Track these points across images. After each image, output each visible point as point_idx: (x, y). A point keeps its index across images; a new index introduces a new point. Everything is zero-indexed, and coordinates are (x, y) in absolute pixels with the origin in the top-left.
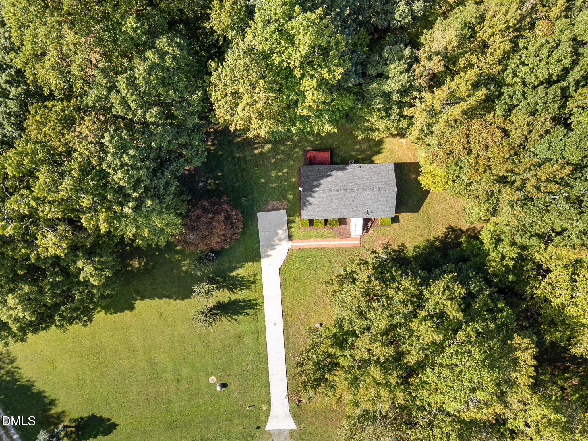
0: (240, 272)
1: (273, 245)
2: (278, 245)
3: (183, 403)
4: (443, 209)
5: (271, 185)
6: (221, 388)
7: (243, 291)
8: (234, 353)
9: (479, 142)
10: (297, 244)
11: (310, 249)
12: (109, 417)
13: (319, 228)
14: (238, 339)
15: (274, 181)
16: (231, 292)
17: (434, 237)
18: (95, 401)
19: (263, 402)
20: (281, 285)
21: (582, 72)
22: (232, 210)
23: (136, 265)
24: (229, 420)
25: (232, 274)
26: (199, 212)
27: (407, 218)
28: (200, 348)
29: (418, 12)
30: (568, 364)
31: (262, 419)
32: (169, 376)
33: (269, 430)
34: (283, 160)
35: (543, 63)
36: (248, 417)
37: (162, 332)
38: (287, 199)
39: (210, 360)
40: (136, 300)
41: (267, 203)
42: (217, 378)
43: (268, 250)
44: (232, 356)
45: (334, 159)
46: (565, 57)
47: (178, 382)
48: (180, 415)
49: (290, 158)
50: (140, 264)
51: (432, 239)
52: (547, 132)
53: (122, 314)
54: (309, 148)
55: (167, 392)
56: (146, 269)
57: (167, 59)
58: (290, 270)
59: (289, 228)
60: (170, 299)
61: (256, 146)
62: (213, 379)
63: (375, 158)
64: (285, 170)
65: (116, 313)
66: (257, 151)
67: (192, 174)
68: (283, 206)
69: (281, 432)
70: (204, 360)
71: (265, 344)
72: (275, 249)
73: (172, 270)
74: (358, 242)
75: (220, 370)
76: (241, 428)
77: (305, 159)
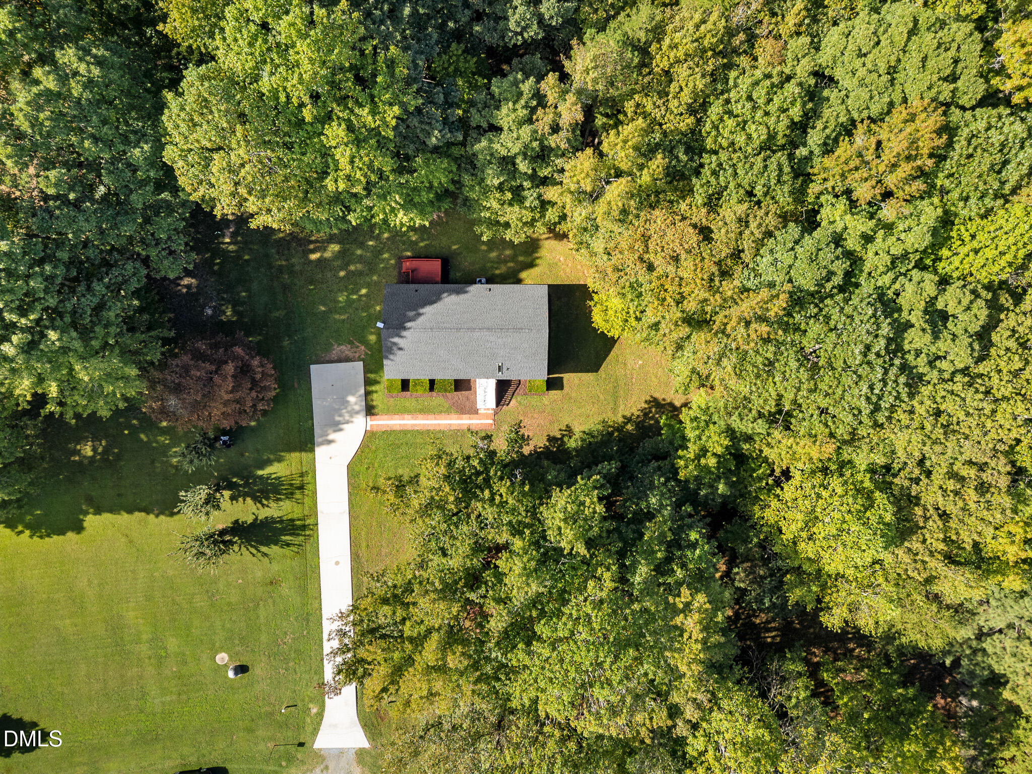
0: (275, 470)
1: (339, 423)
2: (347, 422)
3: (168, 698)
4: (642, 367)
5: (337, 317)
6: (236, 674)
7: (281, 503)
8: (262, 613)
9: (663, 251)
10: (382, 422)
11: (405, 432)
12: (35, 720)
13: (421, 396)
14: (270, 588)
15: (343, 310)
16: (259, 505)
17: (624, 417)
18: (9, 691)
19: (311, 700)
20: (349, 493)
21: (828, 131)
22: (253, 357)
23: (88, 451)
24: (250, 730)
25: (260, 473)
26: (186, 359)
27: (577, 381)
28: (200, 602)
29: (552, 17)
30: (851, 646)
31: (309, 729)
32: (144, 649)
33: (320, 750)
34: (360, 274)
35: (759, 113)
36: (284, 725)
37: (133, 572)
38: (365, 342)
39: (218, 623)
40: (86, 513)
41: (328, 348)
42: (231, 657)
43: (330, 431)
44: (258, 617)
45: (452, 275)
46: (793, 103)
47: (160, 661)
48: (163, 719)
49: (372, 270)
50: (94, 450)
51: (621, 420)
52: (769, 234)
53: (61, 537)
54: (409, 254)
55: (141, 677)
56: (105, 460)
57: (73, 85)
58: (368, 468)
59: (367, 394)
60: (148, 513)
61: (312, 246)
62: (222, 658)
63: (523, 275)
64: (364, 291)
65: (49, 536)
66: (314, 257)
67: (193, 294)
68: (357, 355)
69: (341, 752)
70: (208, 624)
71: (319, 597)
72: (341, 430)
73: (153, 462)
74: (491, 422)
75: (237, 642)
76: (270, 745)
77: (400, 273)
